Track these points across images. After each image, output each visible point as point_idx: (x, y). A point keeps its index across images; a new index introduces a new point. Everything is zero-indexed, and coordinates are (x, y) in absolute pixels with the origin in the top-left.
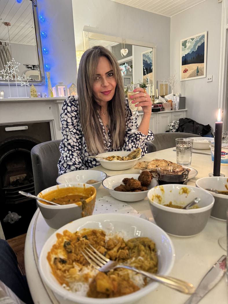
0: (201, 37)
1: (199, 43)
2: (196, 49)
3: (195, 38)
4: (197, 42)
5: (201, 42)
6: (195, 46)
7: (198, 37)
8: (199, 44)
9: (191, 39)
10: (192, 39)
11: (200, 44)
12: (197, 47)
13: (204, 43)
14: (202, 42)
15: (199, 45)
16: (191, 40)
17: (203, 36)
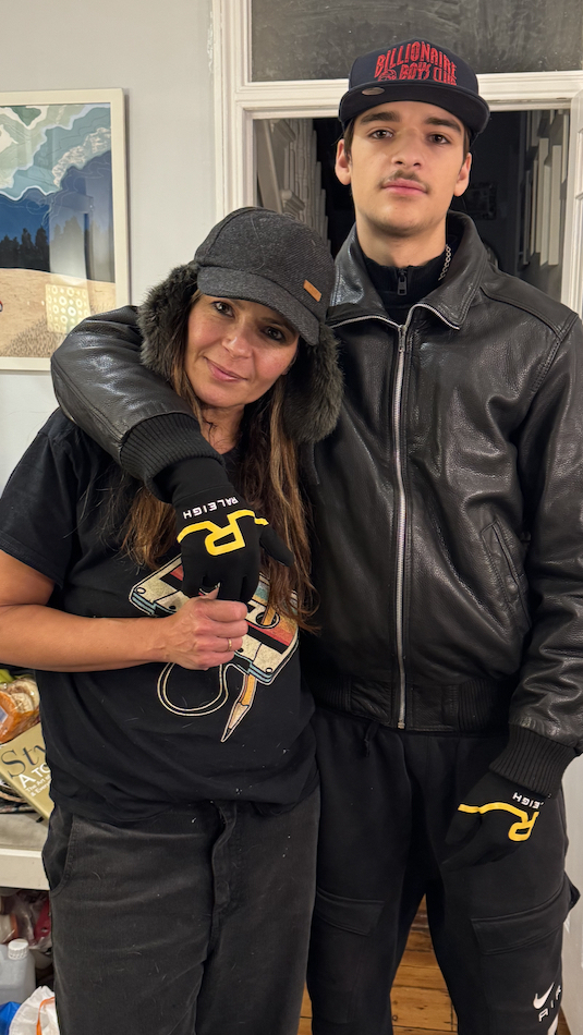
0: (83, 114)
1: (74, 151)
2: (57, 181)
3: (44, 110)
4: (57, 140)
5: (89, 146)
6: (44, 160)
7: (61, 111)
8: (77, 157)
9: (16, 109)
10: (25, 113)
11: (84, 160)
12: (57, 175)
13: (108, 155)
14: (97, 148)
15: (73, 161)
16: (15, 117)
17: (100, 115)
